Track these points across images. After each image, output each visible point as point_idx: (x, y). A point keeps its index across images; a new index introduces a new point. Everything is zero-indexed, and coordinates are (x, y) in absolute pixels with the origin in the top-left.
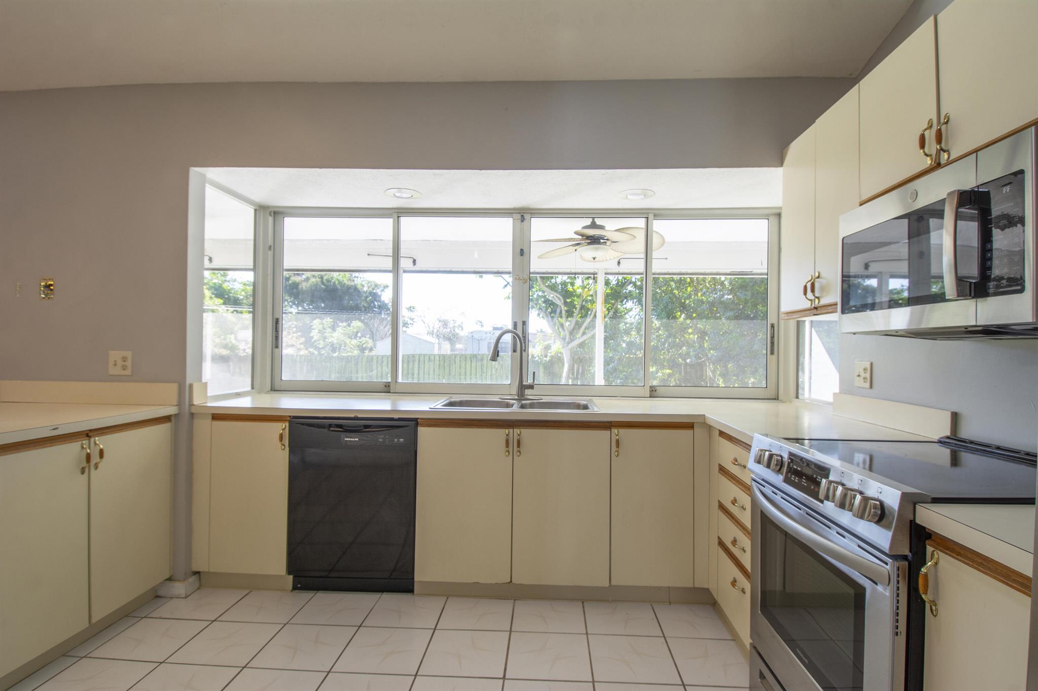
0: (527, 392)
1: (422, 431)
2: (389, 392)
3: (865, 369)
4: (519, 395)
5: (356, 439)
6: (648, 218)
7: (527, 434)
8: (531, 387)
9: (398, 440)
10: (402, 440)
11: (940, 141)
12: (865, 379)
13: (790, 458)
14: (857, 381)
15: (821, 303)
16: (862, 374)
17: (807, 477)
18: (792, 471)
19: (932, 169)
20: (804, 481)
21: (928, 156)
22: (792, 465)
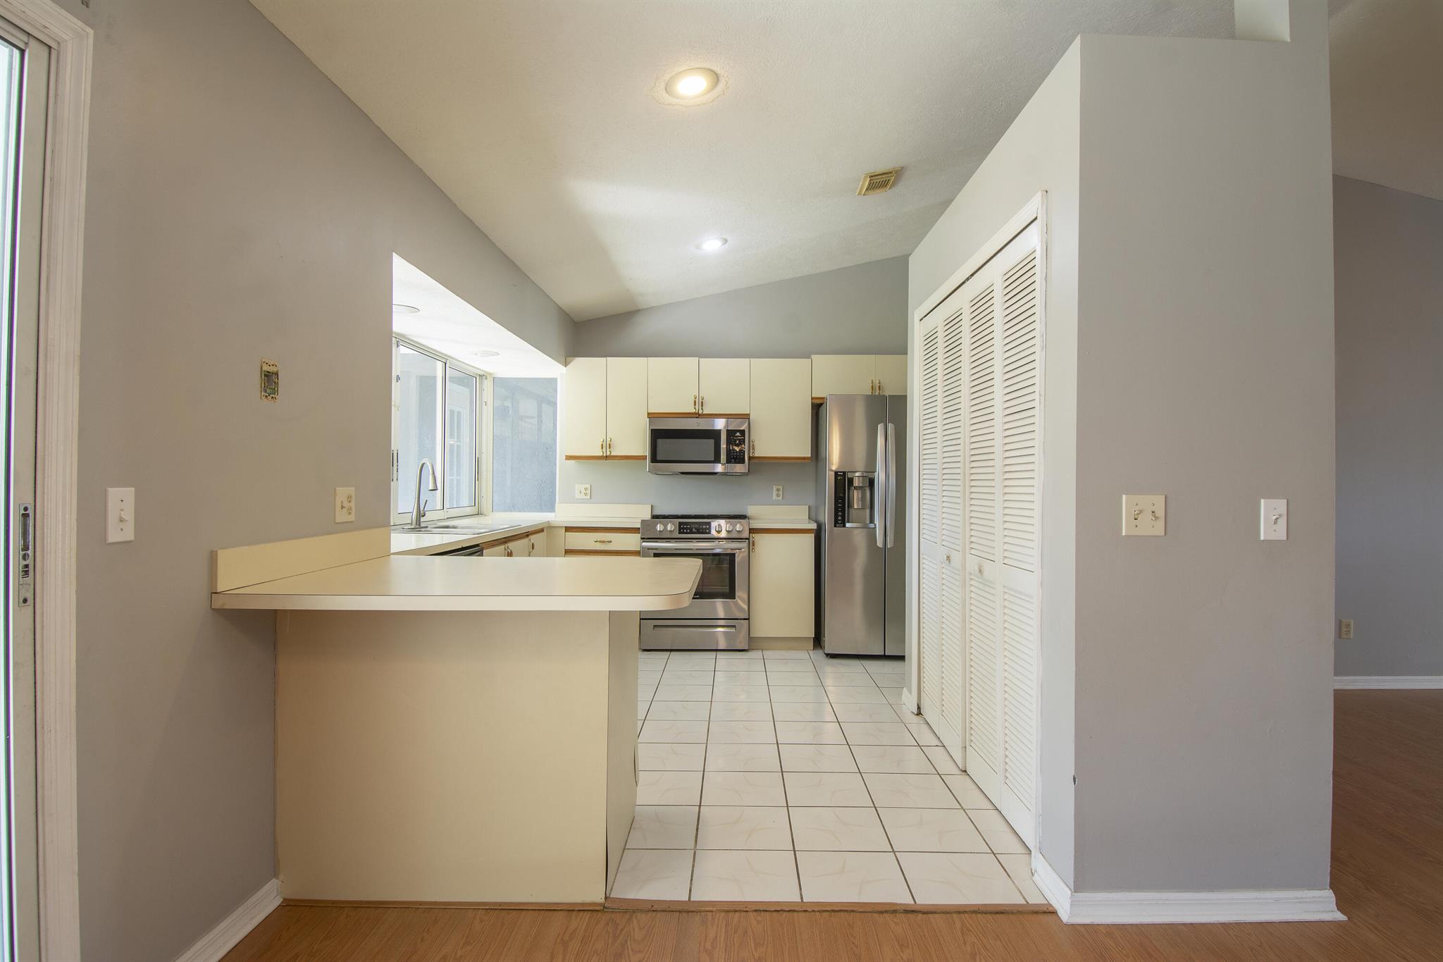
3: (586, 489)
6: (446, 364)
8: (424, 514)
11: (702, 406)
12: (586, 494)
13: (680, 524)
14: (578, 496)
15: (612, 454)
16: (583, 491)
17: (696, 529)
18: (684, 529)
19: (695, 413)
20: (694, 530)
21: (695, 408)
22: (682, 526)
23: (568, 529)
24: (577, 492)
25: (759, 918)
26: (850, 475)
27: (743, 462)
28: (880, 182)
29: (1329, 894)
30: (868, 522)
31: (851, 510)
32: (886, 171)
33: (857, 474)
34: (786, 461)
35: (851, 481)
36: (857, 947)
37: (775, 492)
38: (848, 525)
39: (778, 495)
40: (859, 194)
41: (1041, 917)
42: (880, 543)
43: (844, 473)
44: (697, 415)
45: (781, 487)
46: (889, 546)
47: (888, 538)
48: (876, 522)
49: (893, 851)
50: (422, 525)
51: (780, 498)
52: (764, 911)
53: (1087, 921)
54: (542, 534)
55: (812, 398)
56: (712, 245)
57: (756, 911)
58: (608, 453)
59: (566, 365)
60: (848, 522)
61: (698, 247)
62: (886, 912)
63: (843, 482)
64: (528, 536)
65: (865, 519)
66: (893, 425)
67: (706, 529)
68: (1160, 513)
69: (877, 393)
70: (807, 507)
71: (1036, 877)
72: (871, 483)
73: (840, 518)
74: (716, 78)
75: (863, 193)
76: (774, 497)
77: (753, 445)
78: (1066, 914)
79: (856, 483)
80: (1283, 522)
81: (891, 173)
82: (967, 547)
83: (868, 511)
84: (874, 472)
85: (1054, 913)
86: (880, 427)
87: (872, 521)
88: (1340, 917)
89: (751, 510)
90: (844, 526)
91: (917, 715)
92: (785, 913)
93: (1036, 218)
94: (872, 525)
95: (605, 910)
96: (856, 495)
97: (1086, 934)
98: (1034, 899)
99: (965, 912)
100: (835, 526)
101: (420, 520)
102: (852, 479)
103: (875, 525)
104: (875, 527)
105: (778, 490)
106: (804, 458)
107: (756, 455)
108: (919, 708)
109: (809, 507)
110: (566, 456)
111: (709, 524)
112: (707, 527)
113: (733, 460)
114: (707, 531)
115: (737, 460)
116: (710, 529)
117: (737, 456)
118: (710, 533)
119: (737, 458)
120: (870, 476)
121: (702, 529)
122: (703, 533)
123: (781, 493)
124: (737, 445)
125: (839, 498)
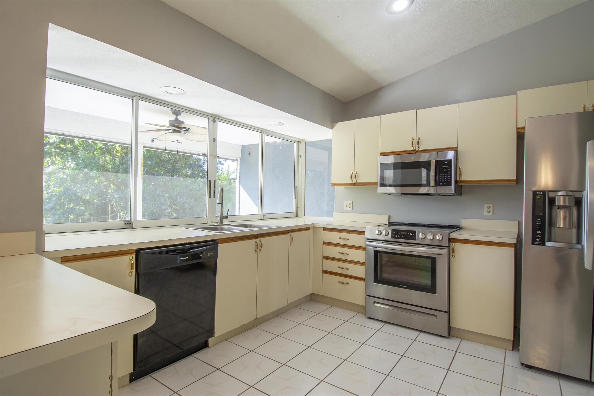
0: (224, 220)
1: (221, 246)
2: (132, 228)
3: (350, 204)
4: (221, 223)
5: (187, 258)
6: (263, 133)
7: (263, 240)
8: (226, 217)
9: (210, 254)
10: (212, 253)
11: (418, 144)
12: (349, 207)
13: (393, 231)
14: (346, 208)
15: (358, 182)
16: (348, 205)
19: (413, 150)
20: (403, 236)
21: (413, 147)
22: (394, 233)
23: (325, 229)
24: (345, 206)
26: (551, 195)
27: (450, 185)
30: (574, 241)
31: (553, 229)
33: (560, 194)
34: (494, 184)
35: (552, 201)
37: (486, 209)
38: (548, 244)
39: (488, 212)
44: (415, 152)
45: (491, 205)
48: (585, 243)
50: (224, 223)
51: (491, 214)
54: (308, 231)
55: (517, 129)
58: (355, 181)
59: (332, 128)
60: (550, 240)
63: (542, 201)
64: (289, 233)
65: (571, 239)
67: (412, 236)
70: (517, 222)
72: (579, 202)
73: (538, 236)
76: (485, 213)
77: (460, 171)
79: (560, 202)
83: (574, 231)
84: (582, 191)
87: (579, 240)
89: (464, 222)
90: (544, 244)
94: (579, 246)
96: (559, 215)
100: (533, 243)
101: (222, 220)
102: (555, 198)
103: (583, 246)
104: (583, 249)
105: (489, 207)
106: (509, 181)
107: (463, 179)
110: (332, 184)
111: (414, 232)
112: (413, 234)
113: (441, 184)
114: (413, 238)
115: (445, 184)
116: (415, 236)
117: (444, 180)
118: (415, 239)
119: (444, 182)
120: (577, 195)
121: (409, 235)
122: (409, 239)
123: (491, 209)
124: (445, 172)
125: (539, 217)
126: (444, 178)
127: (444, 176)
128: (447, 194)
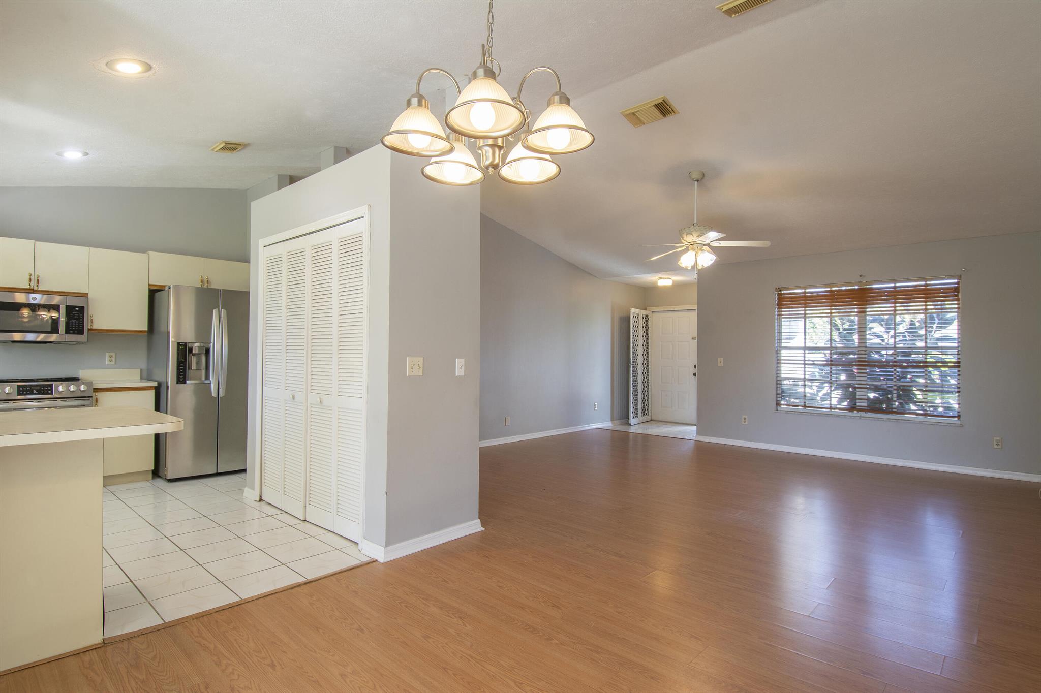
11: (37, 283)
13: (19, 387)
17: (36, 390)
18: (23, 391)
19: (30, 289)
20: (35, 392)
21: (30, 285)
22: (21, 389)
25: (221, 614)
26: (190, 345)
27: (82, 333)
28: (230, 147)
29: (479, 521)
30: (203, 378)
31: (190, 371)
32: (237, 143)
33: (196, 345)
34: (116, 333)
35: (191, 350)
36: (287, 604)
37: (107, 359)
38: (188, 382)
39: (111, 361)
40: (213, 150)
41: (371, 564)
42: (214, 394)
43: (186, 344)
44: (33, 291)
45: (114, 354)
46: (221, 395)
47: (221, 390)
48: (211, 379)
49: (283, 564)
51: (113, 363)
52: (222, 610)
53: (392, 559)
55: (149, 285)
56: (73, 155)
57: (217, 612)
60: (188, 380)
61: (59, 154)
62: (295, 587)
63: (184, 350)
65: (201, 376)
66: (225, 311)
67: (48, 390)
68: (421, 365)
69: (205, 286)
70: (139, 370)
71: (363, 551)
72: (208, 351)
73: (181, 377)
74: (149, 68)
75: (215, 150)
76: (107, 363)
77: (92, 320)
78: (382, 559)
79: (195, 351)
80: (463, 367)
81: (241, 145)
82: (309, 388)
83: (204, 372)
84: (210, 343)
85: (376, 561)
86: (215, 312)
87: (207, 377)
88: (482, 529)
89: (83, 374)
90: (185, 383)
91: (259, 501)
92: (236, 607)
93: (363, 217)
94: (207, 382)
95: (105, 645)
96: (194, 360)
97: (393, 565)
98: (365, 560)
99: (336, 574)
100: (177, 383)
102: (192, 348)
103: (211, 381)
104: (211, 383)
105: (111, 357)
106: (141, 331)
107: (94, 327)
108: (261, 497)
109: (141, 370)
111: (51, 386)
112: (49, 388)
113: (71, 332)
114: (49, 392)
115: (76, 332)
116: (52, 390)
117: (75, 328)
118: (52, 393)
119: (75, 330)
120: (207, 346)
121: (44, 390)
122: (44, 394)
123: (113, 359)
124: (76, 319)
125: (181, 362)
126: (75, 325)
127: (75, 323)
128: (69, 343)
